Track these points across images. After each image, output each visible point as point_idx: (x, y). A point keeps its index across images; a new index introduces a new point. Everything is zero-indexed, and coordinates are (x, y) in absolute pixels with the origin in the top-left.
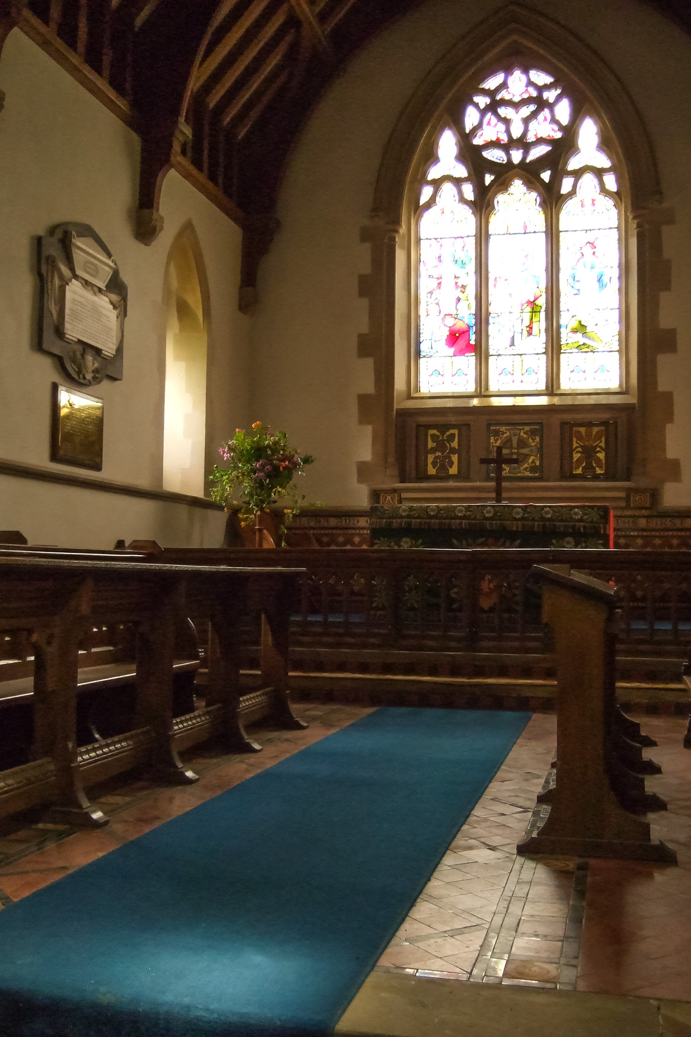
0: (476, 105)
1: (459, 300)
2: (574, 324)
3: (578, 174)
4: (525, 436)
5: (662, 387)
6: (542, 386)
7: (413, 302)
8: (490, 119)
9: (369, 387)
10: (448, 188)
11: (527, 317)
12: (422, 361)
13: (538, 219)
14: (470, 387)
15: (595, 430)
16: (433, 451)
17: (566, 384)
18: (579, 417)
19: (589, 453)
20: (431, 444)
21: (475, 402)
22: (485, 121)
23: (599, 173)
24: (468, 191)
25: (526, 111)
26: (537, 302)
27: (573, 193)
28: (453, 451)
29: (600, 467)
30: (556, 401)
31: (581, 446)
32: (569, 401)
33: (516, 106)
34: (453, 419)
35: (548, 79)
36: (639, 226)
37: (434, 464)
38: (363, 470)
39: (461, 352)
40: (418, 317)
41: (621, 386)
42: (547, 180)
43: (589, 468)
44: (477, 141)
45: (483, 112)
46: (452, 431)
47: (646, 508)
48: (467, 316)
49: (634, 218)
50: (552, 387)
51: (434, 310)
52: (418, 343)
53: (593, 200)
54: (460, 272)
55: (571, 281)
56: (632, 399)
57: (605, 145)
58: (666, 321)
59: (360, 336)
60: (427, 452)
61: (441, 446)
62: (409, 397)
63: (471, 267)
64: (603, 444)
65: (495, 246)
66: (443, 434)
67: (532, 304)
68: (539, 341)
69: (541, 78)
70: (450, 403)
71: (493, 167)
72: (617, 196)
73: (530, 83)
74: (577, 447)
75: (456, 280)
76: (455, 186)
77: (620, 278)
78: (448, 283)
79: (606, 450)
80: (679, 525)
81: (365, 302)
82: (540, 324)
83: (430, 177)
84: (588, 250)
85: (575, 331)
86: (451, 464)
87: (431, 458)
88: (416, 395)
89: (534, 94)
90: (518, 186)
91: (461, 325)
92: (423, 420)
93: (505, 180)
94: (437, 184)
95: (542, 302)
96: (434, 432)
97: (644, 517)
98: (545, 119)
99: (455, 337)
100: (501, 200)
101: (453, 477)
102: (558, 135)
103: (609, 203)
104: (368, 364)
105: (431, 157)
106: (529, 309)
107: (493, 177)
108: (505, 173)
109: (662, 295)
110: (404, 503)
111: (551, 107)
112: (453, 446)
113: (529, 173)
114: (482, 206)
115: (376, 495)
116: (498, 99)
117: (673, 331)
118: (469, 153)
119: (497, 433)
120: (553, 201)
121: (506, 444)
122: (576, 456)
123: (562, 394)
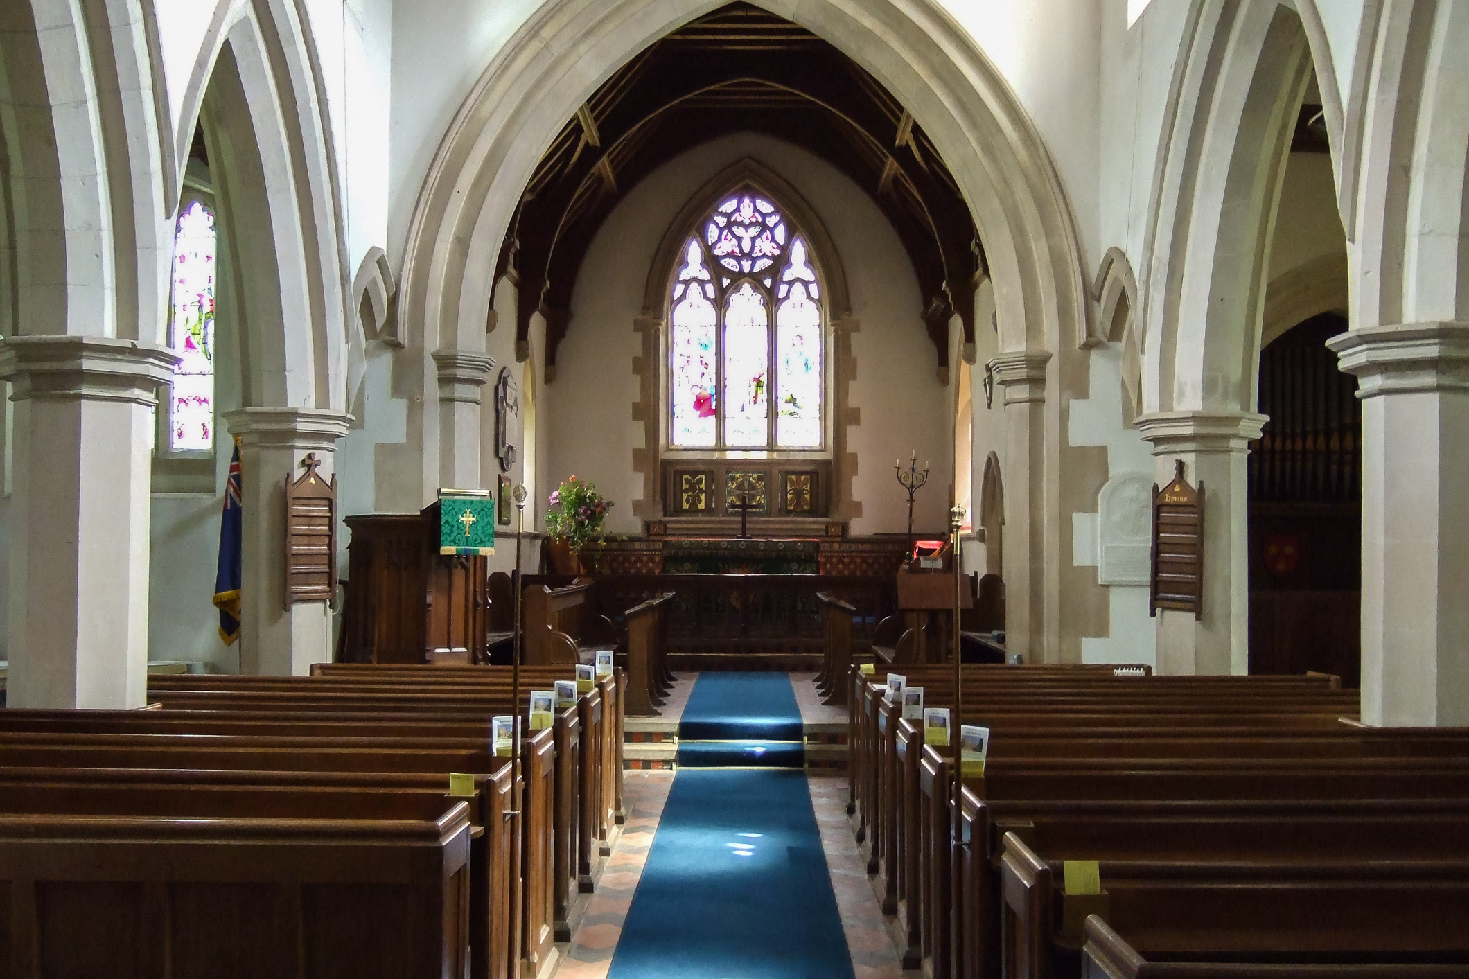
0: (717, 225)
1: (703, 374)
2: (788, 397)
3: (790, 283)
4: (754, 481)
5: (849, 450)
6: (764, 443)
7: (670, 374)
8: (727, 235)
9: (642, 444)
10: (694, 287)
11: (753, 390)
12: (675, 420)
13: (761, 315)
14: (711, 441)
15: (803, 478)
16: (686, 491)
17: (783, 441)
18: (791, 468)
19: (798, 494)
20: (685, 486)
21: (717, 455)
22: (723, 237)
23: (806, 284)
24: (710, 289)
25: (754, 231)
26: (761, 379)
27: (787, 297)
28: (701, 491)
29: (806, 505)
30: (775, 456)
31: (793, 489)
32: (784, 456)
33: (746, 227)
34: (702, 468)
35: (770, 209)
36: (835, 331)
37: (687, 501)
38: (637, 506)
39: (705, 415)
40: (673, 387)
41: (820, 444)
42: (768, 286)
43: (798, 504)
44: (717, 252)
45: (721, 230)
46: (700, 476)
47: (839, 536)
48: (709, 387)
49: (832, 325)
50: (771, 445)
51: (684, 381)
52: (673, 406)
53: (801, 304)
54: (703, 353)
55: (785, 364)
56: (828, 456)
57: (809, 263)
58: (853, 402)
59: (635, 405)
60: (682, 492)
61: (692, 487)
62: (668, 449)
63: (713, 349)
64: (808, 488)
66: (694, 478)
67: (758, 380)
68: (762, 407)
69: (765, 207)
70: (699, 456)
71: (729, 273)
72: (819, 302)
73: (756, 210)
74: (790, 490)
75: (702, 359)
76: (700, 285)
77: (820, 364)
78: (695, 361)
79: (811, 493)
80: (860, 548)
81: (638, 378)
82: (763, 395)
83: (681, 279)
84: (798, 341)
85: (788, 402)
86: (700, 501)
87: (685, 496)
88: (672, 448)
89: (760, 219)
90: (747, 288)
91: (706, 393)
92: (678, 467)
93: (738, 285)
94: (687, 283)
95: (764, 379)
96: (687, 476)
97: (837, 542)
98: (767, 239)
99: (700, 403)
100: (735, 299)
101: (701, 511)
102: (777, 252)
103: (813, 306)
104: (640, 426)
105: (684, 263)
106: (755, 383)
107: (729, 281)
108: (738, 278)
109: (851, 383)
110: (668, 532)
111: (772, 230)
112: (701, 487)
113: (756, 279)
114: (721, 303)
115: (647, 526)
116: (732, 220)
117: (858, 410)
118: (711, 261)
119: (733, 478)
120: (772, 302)
121: (740, 486)
122: (789, 496)
123: (779, 451)
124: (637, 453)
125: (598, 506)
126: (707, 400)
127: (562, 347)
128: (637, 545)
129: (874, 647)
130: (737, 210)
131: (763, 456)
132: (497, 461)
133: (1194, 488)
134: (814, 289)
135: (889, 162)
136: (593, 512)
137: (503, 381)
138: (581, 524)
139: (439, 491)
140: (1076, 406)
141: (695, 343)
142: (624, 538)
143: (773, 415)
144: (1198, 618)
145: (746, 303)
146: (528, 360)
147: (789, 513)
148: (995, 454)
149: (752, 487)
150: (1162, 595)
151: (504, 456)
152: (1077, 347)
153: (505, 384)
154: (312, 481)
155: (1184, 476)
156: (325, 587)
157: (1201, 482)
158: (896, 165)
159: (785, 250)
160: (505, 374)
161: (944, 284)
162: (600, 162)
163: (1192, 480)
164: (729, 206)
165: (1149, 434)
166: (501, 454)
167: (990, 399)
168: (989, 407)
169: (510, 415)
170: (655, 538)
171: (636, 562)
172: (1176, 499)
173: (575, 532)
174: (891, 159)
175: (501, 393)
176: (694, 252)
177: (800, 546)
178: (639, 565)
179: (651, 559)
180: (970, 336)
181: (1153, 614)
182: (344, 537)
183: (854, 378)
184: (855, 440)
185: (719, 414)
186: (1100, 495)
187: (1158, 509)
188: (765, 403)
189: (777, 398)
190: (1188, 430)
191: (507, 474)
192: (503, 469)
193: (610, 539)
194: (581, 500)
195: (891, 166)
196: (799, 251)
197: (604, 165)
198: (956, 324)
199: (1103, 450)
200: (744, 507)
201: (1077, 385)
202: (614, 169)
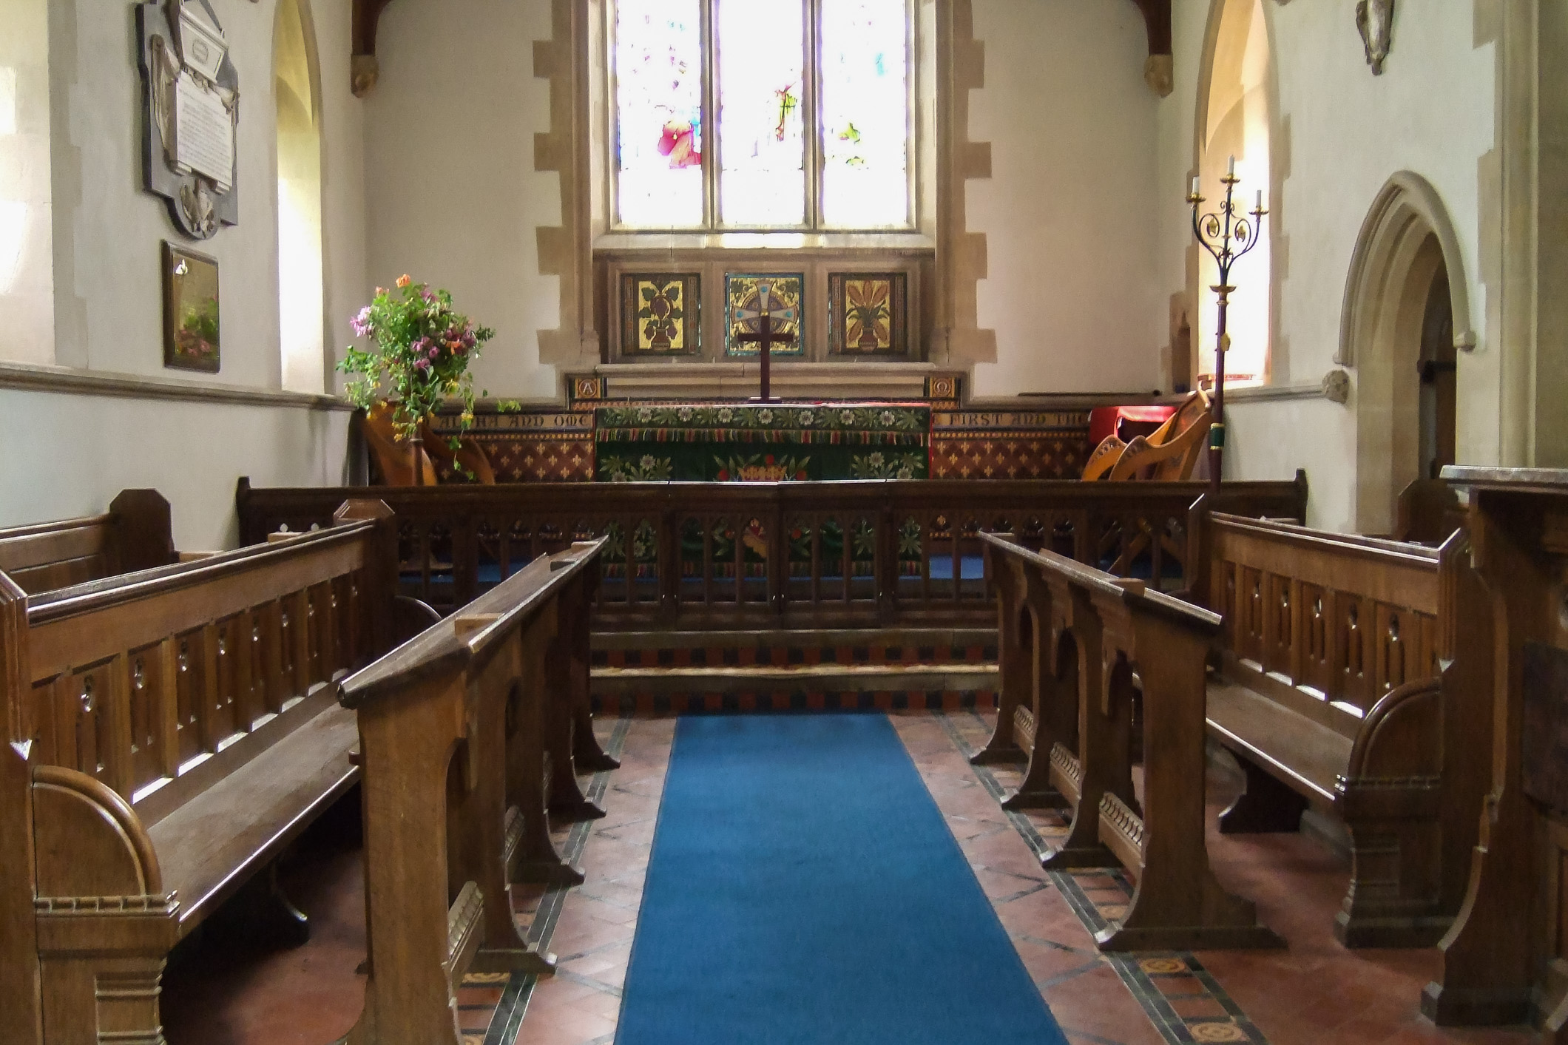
1: (676, 83)
2: (844, 128)
4: (779, 293)
5: (970, 228)
6: (797, 219)
7: (609, 84)
9: (553, 217)
11: (775, 113)
12: (622, 175)
14: (692, 215)
15: (877, 284)
16: (646, 313)
17: (835, 213)
18: (852, 265)
19: (867, 317)
20: (643, 304)
21: (705, 242)
26: (790, 92)
28: (675, 314)
29: (884, 339)
30: (822, 241)
31: (857, 308)
32: (840, 243)
34: (675, 266)
37: (648, 333)
38: (547, 343)
39: (680, 164)
40: (616, 107)
41: (910, 219)
43: (868, 337)
46: (672, 284)
47: (951, 399)
48: (687, 110)
50: (812, 224)
51: (638, 96)
52: (617, 147)
54: (677, 41)
55: (837, 62)
56: (928, 242)
58: (976, 132)
59: (539, 138)
60: (637, 315)
61: (658, 305)
62: (608, 231)
63: (693, 33)
64: (887, 306)
66: (660, 287)
67: (783, 94)
68: (793, 151)
70: (670, 243)
74: (851, 310)
75: (672, 53)
77: (908, 59)
78: (660, 57)
79: (892, 314)
80: (993, 424)
81: (544, 85)
85: (844, 136)
86: (673, 333)
87: (643, 323)
88: (617, 228)
91: (680, 123)
92: (630, 266)
95: (796, 93)
96: (647, 285)
97: (945, 411)
99: (671, 141)
101: (676, 352)
104: (551, 181)
106: (778, 102)
109: (973, 94)
110: (611, 394)
112: (675, 307)
115: (569, 381)
117: (987, 146)
119: (738, 288)
121: (753, 303)
122: (850, 323)
123: (827, 232)
124: (544, 235)
125: (454, 338)
126: (685, 133)
128: (549, 422)
131: (797, 242)
136: (444, 351)
138: (421, 376)
141: (658, 20)
142: (512, 404)
143: (814, 160)
147: (848, 354)
149: (775, 303)
170: (584, 406)
171: (547, 455)
177: (887, 419)
178: (553, 460)
179: (577, 449)
183: (979, 83)
184: (982, 208)
185: (707, 159)
188: (800, 138)
189: (822, 128)
193: (484, 411)
200: (765, 333)
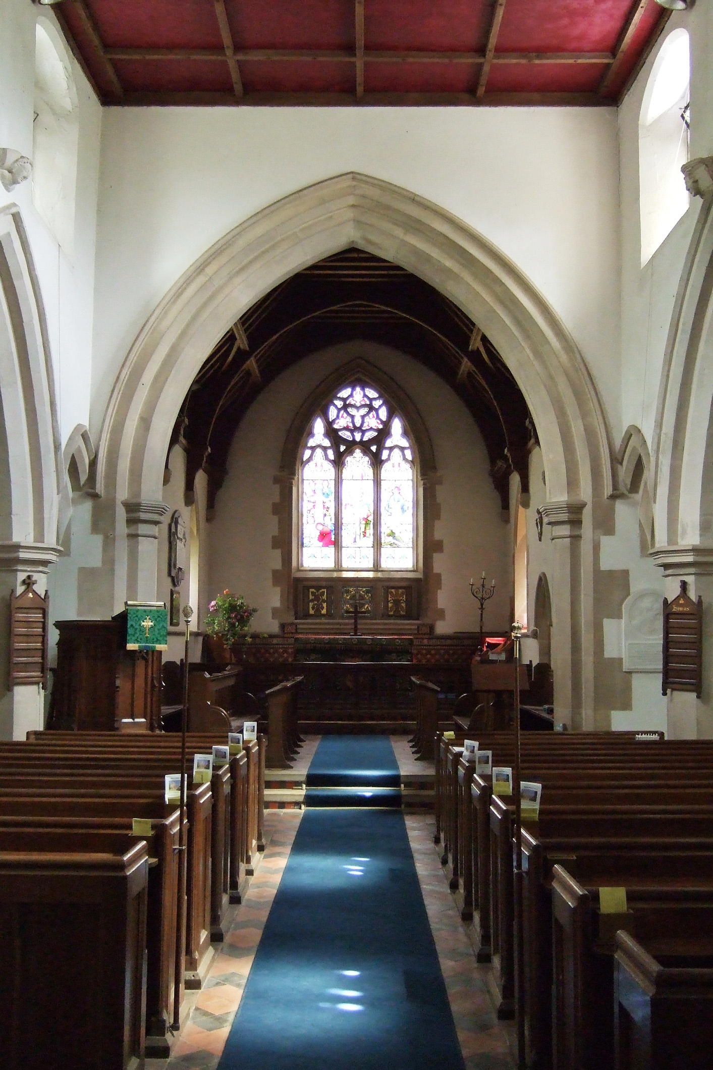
0: (336, 407)
1: (325, 515)
2: (389, 532)
3: (391, 449)
4: (363, 593)
5: (435, 571)
6: (371, 565)
7: (300, 516)
8: (343, 414)
9: (279, 565)
10: (319, 451)
11: (363, 526)
12: (304, 549)
13: (369, 472)
14: (330, 564)
15: (400, 591)
16: (312, 601)
17: (385, 564)
18: (392, 584)
19: (397, 603)
20: (311, 597)
21: (335, 575)
22: (340, 415)
23: (402, 449)
24: (330, 453)
25: (364, 411)
26: (369, 519)
27: (388, 459)
28: (324, 601)
29: (403, 611)
30: (379, 575)
31: (393, 599)
32: (386, 575)
33: (358, 408)
34: (324, 584)
35: (376, 395)
36: (424, 484)
37: (313, 608)
38: (275, 612)
39: (326, 545)
40: (303, 524)
41: (413, 566)
42: (374, 451)
43: (397, 611)
44: (336, 426)
45: (339, 410)
46: (323, 590)
47: (427, 634)
48: (330, 525)
49: (422, 480)
50: (376, 568)
51: (311, 520)
52: (303, 538)
53: (399, 464)
54: (326, 500)
55: (387, 508)
56: (419, 575)
57: (405, 433)
58: (438, 535)
59: (273, 537)
60: (309, 601)
61: (317, 598)
62: (299, 570)
63: (332, 497)
64: (405, 599)
65: (346, 486)
66: (318, 591)
67: (366, 520)
68: (369, 541)
69: (372, 393)
70: (322, 575)
71: (345, 441)
72: (412, 462)
73: (365, 396)
74: (391, 600)
75: (324, 504)
76: (323, 451)
77: (413, 507)
78: (319, 506)
79: (406, 602)
80: (444, 644)
81: (276, 518)
82: (370, 531)
83: (309, 445)
84: (396, 491)
85: (389, 535)
86: (323, 608)
87: (311, 604)
88: (302, 569)
89: (368, 403)
90: (358, 453)
91: (327, 529)
92: (305, 583)
93: (352, 450)
94: (313, 449)
95: (371, 518)
96: (313, 590)
97: (426, 639)
98: (374, 417)
99: (323, 536)
100: (349, 460)
101: (324, 615)
102: (381, 427)
103: (408, 466)
104: (277, 553)
105: (311, 434)
106: (364, 522)
107: (345, 447)
108: (351, 445)
109: (437, 522)
110: (299, 631)
111: (377, 410)
112: (323, 598)
113: (365, 446)
114: (338, 462)
115: (283, 626)
116: (347, 403)
117: (442, 541)
118: (331, 433)
119: (348, 592)
120: (377, 462)
121: (353, 597)
122: (390, 605)
123: (382, 571)
124: (275, 573)
125: (245, 613)
126: (328, 534)
127: (221, 494)
128: (275, 641)
129: (455, 717)
130: (351, 396)
131: (370, 575)
132: (169, 580)
133: (694, 600)
134: (409, 454)
135: (465, 362)
136: (242, 617)
137: (175, 520)
138: (232, 625)
139: (126, 603)
140: (605, 540)
141: (319, 492)
142: (266, 635)
143: (378, 545)
144: (698, 697)
145: (358, 463)
146: (194, 505)
147: (390, 617)
148: (544, 574)
149: (362, 597)
150: (671, 680)
151: (175, 575)
152: (606, 497)
153: (177, 523)
154: (31, 595)
155: (687, 592)
156: (39, 674)
157: (700, 597)
158: (469, 364)
159: (387, 425)
160: (176, 515)
161: (506, 450)
162: (248, 362)
163: (692, 595)
164: (345, 393)
165: (660, 561)
166: (173, 574)
167: (540, 534)
168: (540, 540)
169: (180, 545)
170: (289, 635)
171: (274, 653)
172: (681, 609)
173: (228, 631)
174: (466, 359)
175: (173, 530)
176: (319, 426)
177: (398, 642)
178: (276, 655)
179: (285, 651)
180: (525, 488)
181: (665, 694)
182: (54, 636)
183: (439, 518)
184: (440, 564)
185: (337, 544)
186: (623, 606)
187: (668, 615)
188: (372, 537)
189: (381, 533)
190: (690, 558)
191: (177, 589)
192: (174, 585)
193: (255, 636)
194: (232, 608)
195: (466, 365)
196: (397, 426)
197: (252, 363)
198: (515, 480)
199: (626, 573)
200: (356, 614)
201: (606, 524)
202: (259, 367)
